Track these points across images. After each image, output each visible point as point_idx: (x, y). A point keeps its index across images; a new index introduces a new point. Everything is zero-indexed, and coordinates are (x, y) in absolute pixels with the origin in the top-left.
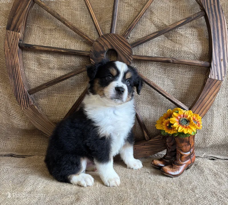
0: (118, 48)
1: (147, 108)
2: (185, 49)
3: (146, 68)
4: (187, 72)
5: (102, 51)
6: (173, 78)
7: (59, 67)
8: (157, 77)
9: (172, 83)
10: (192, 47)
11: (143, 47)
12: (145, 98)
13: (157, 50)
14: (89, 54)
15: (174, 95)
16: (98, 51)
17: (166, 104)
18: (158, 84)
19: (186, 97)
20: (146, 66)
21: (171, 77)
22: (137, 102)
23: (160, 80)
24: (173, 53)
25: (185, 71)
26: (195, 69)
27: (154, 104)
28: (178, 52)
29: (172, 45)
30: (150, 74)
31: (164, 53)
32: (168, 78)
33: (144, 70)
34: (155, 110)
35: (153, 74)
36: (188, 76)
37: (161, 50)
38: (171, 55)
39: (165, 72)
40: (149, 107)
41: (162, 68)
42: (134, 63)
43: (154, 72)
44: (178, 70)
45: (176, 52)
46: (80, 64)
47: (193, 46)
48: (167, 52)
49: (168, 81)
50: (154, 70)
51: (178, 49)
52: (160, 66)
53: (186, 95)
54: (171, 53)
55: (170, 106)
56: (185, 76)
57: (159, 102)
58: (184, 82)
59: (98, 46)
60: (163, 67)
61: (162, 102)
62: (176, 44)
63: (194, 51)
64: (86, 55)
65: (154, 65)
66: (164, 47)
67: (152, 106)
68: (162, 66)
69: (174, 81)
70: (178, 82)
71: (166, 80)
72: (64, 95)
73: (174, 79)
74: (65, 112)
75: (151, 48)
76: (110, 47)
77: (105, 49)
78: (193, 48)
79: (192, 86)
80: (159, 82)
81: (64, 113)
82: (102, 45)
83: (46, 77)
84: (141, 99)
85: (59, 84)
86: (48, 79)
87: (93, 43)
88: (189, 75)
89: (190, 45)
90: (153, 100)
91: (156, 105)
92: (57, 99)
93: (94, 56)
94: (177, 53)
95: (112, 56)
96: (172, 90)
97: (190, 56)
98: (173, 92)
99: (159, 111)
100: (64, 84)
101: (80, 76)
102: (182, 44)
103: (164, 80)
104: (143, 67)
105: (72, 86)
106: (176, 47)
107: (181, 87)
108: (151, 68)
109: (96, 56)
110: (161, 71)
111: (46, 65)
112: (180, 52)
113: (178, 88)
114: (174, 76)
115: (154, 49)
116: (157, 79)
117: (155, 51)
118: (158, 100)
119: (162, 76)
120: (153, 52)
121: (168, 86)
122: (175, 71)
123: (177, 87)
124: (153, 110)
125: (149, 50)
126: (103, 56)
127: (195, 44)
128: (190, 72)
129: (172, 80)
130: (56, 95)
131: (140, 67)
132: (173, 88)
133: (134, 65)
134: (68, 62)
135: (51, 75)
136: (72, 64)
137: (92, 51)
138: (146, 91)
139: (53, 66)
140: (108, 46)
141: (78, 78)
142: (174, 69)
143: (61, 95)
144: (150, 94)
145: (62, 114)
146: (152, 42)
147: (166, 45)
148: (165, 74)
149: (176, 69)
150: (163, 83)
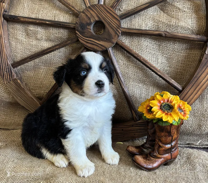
0: (106, 20)
1: (138, 87)
2: (182, 24)
3: (138, 43)
4: (183, 50)
5: (88, 22)
6: (167, 55)
7: (46, 38)
8: (150, 54)
9: (166, 61)
10: (190, 23)
11: (137, 20)
12: (137, 76)
13: (152, 24)
14: (75, 26)
15: (169, 74)
16: (84, 22)
17: (159, 83)
18: (151, 61)
19: (181, 77)
20: (138, 41)
21: (166, 55)
22: (127, 79)
23: (154, 57)
24: (169, 28)
25: (182, 49)
26: (193, 46)
27: (146, 83)
28: (175, 28)
29: (168, 20)
30: (142, 50)
31: (159, 28)
32: (162, 55)
33: (136, 45)
34: (147, 89)
35: (147, 50)
36: (184, 54)
37: (155, 24)
38: (167, 30)
39: (159, 49)
40: (140, 86)
41: (156, 44)
42: (126, 37)
43: (147, 48)
44: (174, 48)
45: (172, 27)
46: (68, 36)
47: (192, 21)
48: (162, 27)
49: (162, 58)
50: (147, 45)
51: (174, 24)
52: (154, 41)
53: (182, 75)
54: (167, 28)
55: (164, 86)
56: (182, 54)
57: (152, 81)
58: (180, 61)
59: (85, 17)
60: (158, 43)
61: (155, 81)
62: (173, 18)
63: (193, 27)
64: (72, 27)
65: (148, 40)
66: (160, 22)
67: (143, 84)
68: (156, 42)
69: (169, 58)
70: (173, 60)
71: (160, 57)
72: (51, 68)
73: (169, 56)
74: (50, 85)
75: (145, 21)
76: (97, 19)
77: (92, 21)
78: (192, 23)
79: (188, 66)
80: (152, 59)
81: (50, 87)
82: (88, 16)
83: (34, 49)
84: (131, 77)
85: (46, 57)
86: (35, 50)
87: (79, 15)
88: (186, 53)
89: (188, 20)
90: (145, 79)
91: (148, 84)
92: (43, 72)
93: (79, 28)
94: (173, 29)
95: (102, 29)
96: (166, 68)
97: (188, 32)
98: (167, 71)
99: (150, 91)
100: (51, 57)
101: (68, 49)
102: (180, 19)
103: (157, 57)
104: (136, 42)
105: (60, 59)
106: (173, 22)
107: (177, 65)
108: (144, 44)
109: (82, 29)
110: (155, 47)
111: (34, 36)
112: (177, 28)
113: (173, 67)
114: (170, 53)
115: (148, 23)
116: (150, 56)
117: (149, 25)
118: (151, 79)
119: (156, 53)
120: (147, 27)
121: (162, 64)
122: (171, 48)
123: (172, 65)
124: (145, 89)
125: (143, 24)
126: (89, 28)
127: (194, 20)
128: (187, 50)
129: (167, 58)
130: (42, 67)
131: (133, 42)
132: (168, 66)
133: (126, 39)
134: (57, 34)
135: (38, 46)
136: (60, 36)
137: (78, 23)
138: (138, 68)
139: (41, 37)
140: (94, 18)
141: (66, 51)
142: (169, 46)
143: (47, 68)
144: (142, 71)
145: (47, 88)
146: (147, 15)
147: (161, 19)
148: (159, 50)
149: (172, 46)
150: (156, 60)
